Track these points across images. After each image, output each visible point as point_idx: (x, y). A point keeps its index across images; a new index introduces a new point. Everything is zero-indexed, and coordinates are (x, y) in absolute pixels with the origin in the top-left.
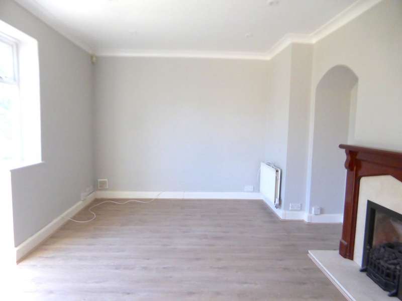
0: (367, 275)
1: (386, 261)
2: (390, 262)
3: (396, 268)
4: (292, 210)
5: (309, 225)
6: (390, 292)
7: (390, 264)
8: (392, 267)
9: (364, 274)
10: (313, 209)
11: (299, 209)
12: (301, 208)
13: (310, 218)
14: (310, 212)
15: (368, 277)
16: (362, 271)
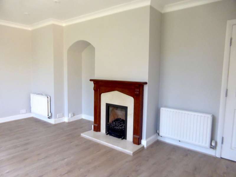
0: (110, 135)
1: (118, 127)
2: (119, 126)
3: (122, 128)
4: (59, 118)
5: (69, 123)
6: (121, 138)
7: (119, 127)
8: (121, 128)
9: (108, 135)
10: (70, 114)
11: (62, 116)
12: (63, 116)
13: (69, 119)
14: (69, 116)
15: (111, 136)
16: (107, 134)
